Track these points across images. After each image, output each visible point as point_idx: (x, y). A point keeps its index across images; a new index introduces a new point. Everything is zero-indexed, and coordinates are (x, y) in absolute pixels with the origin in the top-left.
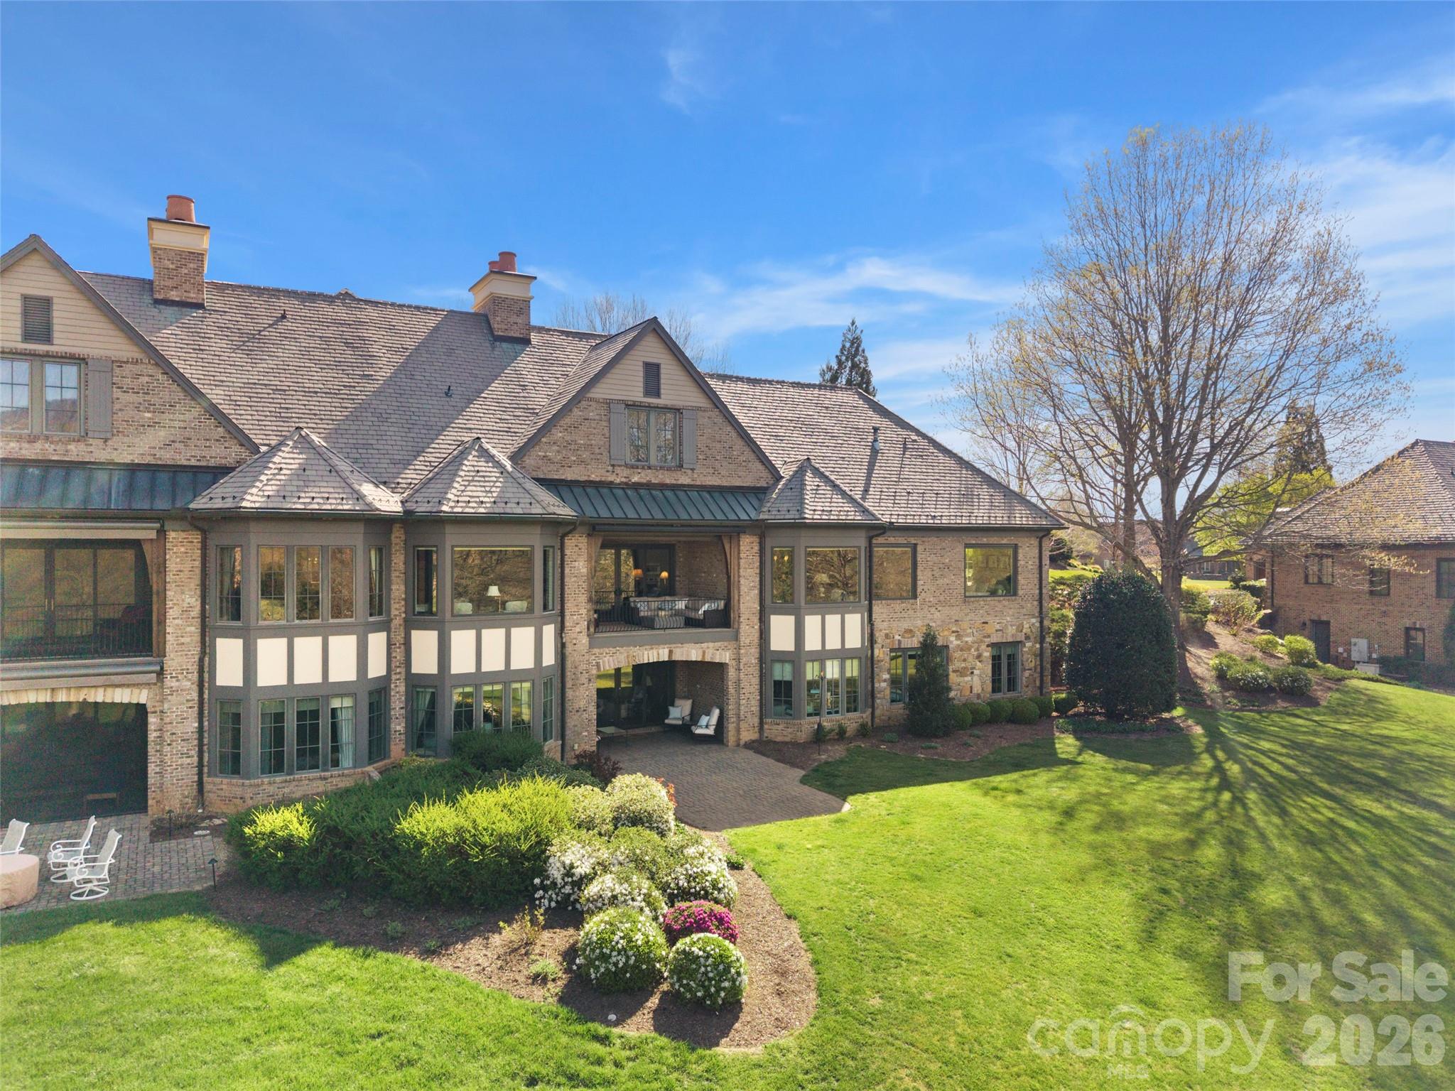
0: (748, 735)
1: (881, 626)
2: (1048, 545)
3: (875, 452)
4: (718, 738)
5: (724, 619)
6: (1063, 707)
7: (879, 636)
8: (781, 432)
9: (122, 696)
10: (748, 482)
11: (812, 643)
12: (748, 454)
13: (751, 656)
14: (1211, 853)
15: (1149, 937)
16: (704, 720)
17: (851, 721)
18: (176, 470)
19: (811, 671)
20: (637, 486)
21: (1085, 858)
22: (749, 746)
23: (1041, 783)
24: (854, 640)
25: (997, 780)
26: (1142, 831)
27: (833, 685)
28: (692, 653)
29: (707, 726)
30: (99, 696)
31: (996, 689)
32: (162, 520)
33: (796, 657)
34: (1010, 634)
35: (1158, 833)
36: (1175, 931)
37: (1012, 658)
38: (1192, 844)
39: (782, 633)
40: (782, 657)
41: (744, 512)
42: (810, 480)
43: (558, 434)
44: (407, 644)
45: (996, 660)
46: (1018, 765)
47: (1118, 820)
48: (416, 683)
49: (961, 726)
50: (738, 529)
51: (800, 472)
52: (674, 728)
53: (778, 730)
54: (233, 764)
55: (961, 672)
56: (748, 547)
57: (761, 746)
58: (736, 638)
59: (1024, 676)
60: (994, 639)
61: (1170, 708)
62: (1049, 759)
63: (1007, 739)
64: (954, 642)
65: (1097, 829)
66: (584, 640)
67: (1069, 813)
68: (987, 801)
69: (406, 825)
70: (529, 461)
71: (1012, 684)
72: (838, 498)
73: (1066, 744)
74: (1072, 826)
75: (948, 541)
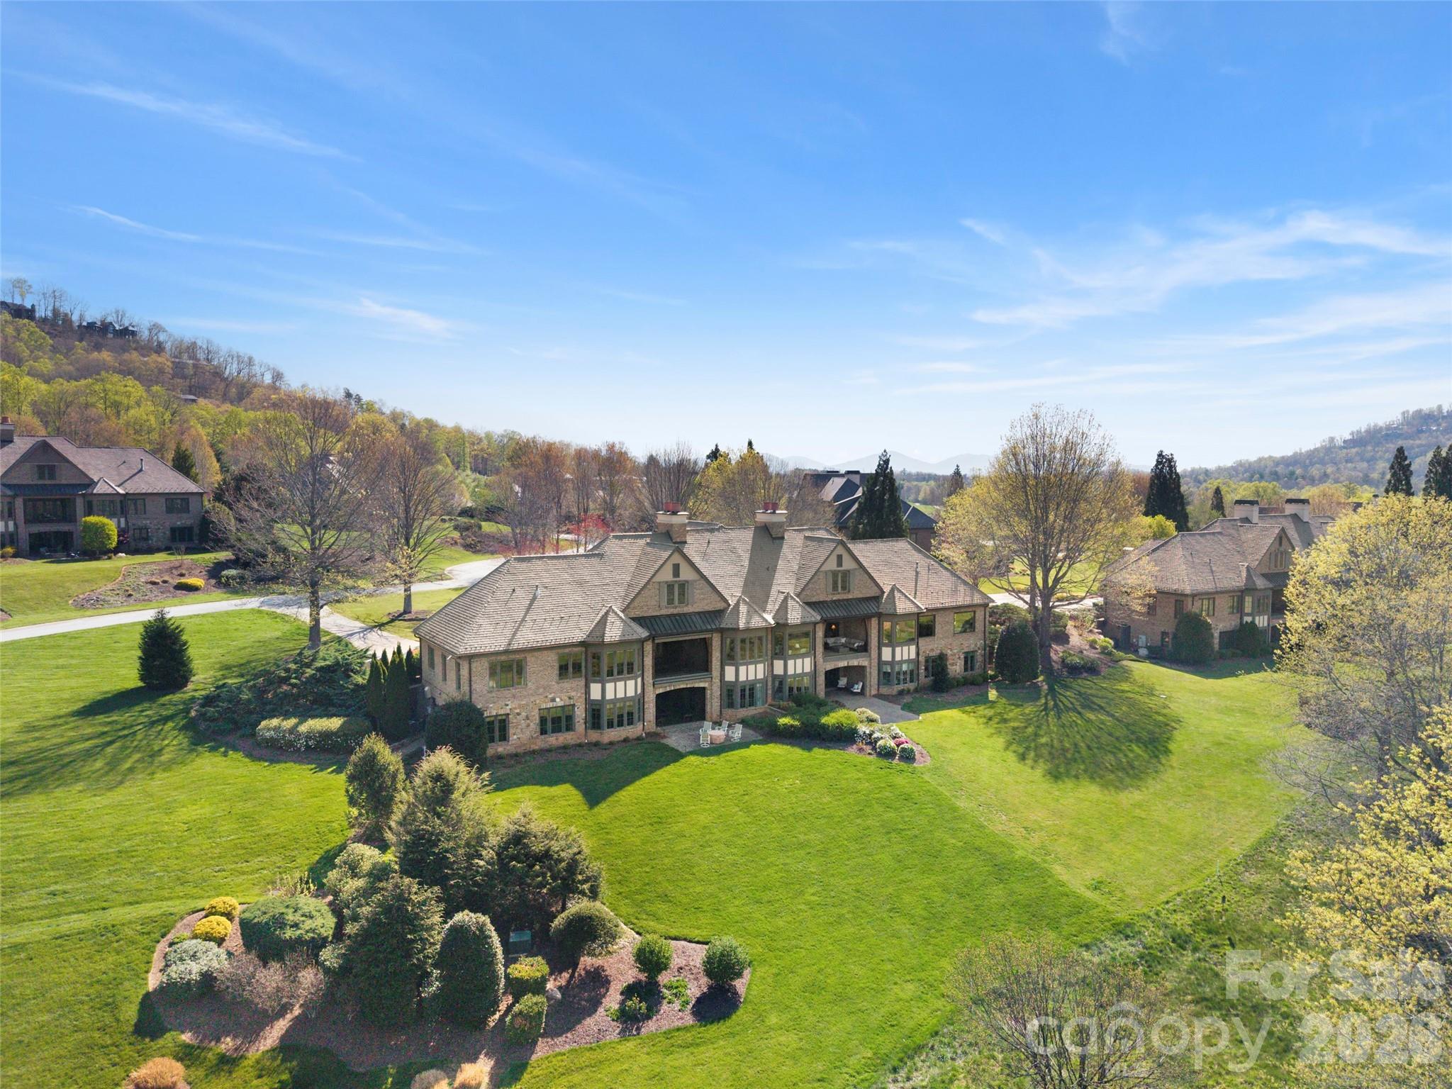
0: (874, 692)
1: (922, 649)
2: (988, 610)
3: (917, 573)
4: (862, 693)
5: (865, 649)
6: (993, 678)
7: (921, 652)
8: (880, 568)
9: (702, 685)
10: (873, 594)
11: (898, 658)
12: (873, 584)
13: (875, 662)
14: (1030, 730)
15: (1006, 749)
16: (856, 686)
17: (912, 686)
18: (709, 612)
19: (897, 669)
20: (834, 602)
21: (993, 731)
22: (875, 696)
23: (982, 710)
24: (913, 656)
25: (968, 708)
26: (1012, 724)
27: (905, 673)
28: (855, 663)
29: (857, 688)
30: (697, 685)
31: (966, 670)
32: (712, 631)
33: (892, 663)
34: (972, 648)
35: (1016, 724)
36: (1014, 747)
37: (972, 657)
38: (1026, 727)
39: (887, 654)
40: (887, 663)
41: (872, 608)
42: (897, 595)
43: (810, 586)
44: (772, 664)
45: (966, 658)
46: (975, 703)
47: (1005, 721)
48: (775, 677)
49: (953, 687)
50: (870, 617)
51: (892, 591)
52: (841, 689)
53: (885, 690)
54: (731, 705)
55: (952, 664)
56: (874, 622)
57: (879, 696)
58: (870, 656)
59: (977, 665)
60: (966, 650)
61: (1036, 677)
62: (984, 700)
63: (971, 692)
64: (949, 652)
65: (998, 723)
66: (821, 660)
67: (990, 719)
68: (964, 715)
69: (824, 720)
70: (802, 596)
71: (972, 669)
72: (907, 602)
73: (993, 694)
74: (991, 723)
75: (947, 613)
